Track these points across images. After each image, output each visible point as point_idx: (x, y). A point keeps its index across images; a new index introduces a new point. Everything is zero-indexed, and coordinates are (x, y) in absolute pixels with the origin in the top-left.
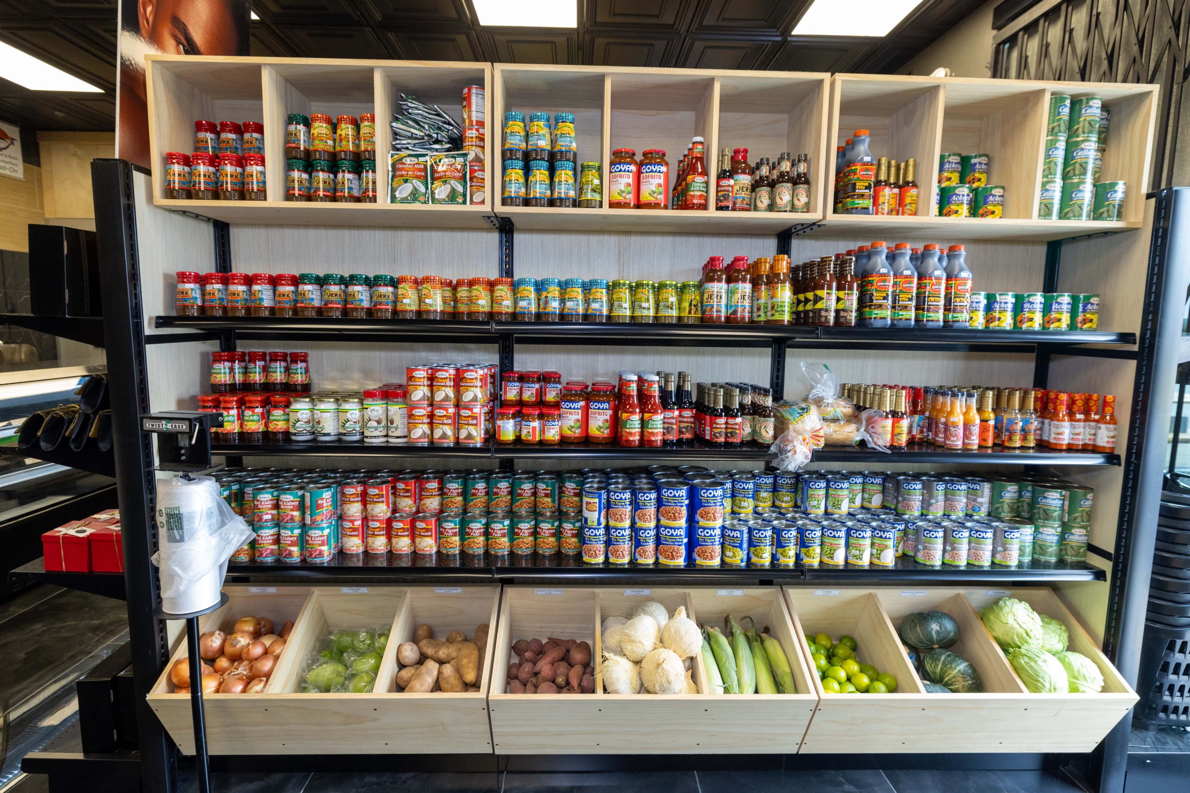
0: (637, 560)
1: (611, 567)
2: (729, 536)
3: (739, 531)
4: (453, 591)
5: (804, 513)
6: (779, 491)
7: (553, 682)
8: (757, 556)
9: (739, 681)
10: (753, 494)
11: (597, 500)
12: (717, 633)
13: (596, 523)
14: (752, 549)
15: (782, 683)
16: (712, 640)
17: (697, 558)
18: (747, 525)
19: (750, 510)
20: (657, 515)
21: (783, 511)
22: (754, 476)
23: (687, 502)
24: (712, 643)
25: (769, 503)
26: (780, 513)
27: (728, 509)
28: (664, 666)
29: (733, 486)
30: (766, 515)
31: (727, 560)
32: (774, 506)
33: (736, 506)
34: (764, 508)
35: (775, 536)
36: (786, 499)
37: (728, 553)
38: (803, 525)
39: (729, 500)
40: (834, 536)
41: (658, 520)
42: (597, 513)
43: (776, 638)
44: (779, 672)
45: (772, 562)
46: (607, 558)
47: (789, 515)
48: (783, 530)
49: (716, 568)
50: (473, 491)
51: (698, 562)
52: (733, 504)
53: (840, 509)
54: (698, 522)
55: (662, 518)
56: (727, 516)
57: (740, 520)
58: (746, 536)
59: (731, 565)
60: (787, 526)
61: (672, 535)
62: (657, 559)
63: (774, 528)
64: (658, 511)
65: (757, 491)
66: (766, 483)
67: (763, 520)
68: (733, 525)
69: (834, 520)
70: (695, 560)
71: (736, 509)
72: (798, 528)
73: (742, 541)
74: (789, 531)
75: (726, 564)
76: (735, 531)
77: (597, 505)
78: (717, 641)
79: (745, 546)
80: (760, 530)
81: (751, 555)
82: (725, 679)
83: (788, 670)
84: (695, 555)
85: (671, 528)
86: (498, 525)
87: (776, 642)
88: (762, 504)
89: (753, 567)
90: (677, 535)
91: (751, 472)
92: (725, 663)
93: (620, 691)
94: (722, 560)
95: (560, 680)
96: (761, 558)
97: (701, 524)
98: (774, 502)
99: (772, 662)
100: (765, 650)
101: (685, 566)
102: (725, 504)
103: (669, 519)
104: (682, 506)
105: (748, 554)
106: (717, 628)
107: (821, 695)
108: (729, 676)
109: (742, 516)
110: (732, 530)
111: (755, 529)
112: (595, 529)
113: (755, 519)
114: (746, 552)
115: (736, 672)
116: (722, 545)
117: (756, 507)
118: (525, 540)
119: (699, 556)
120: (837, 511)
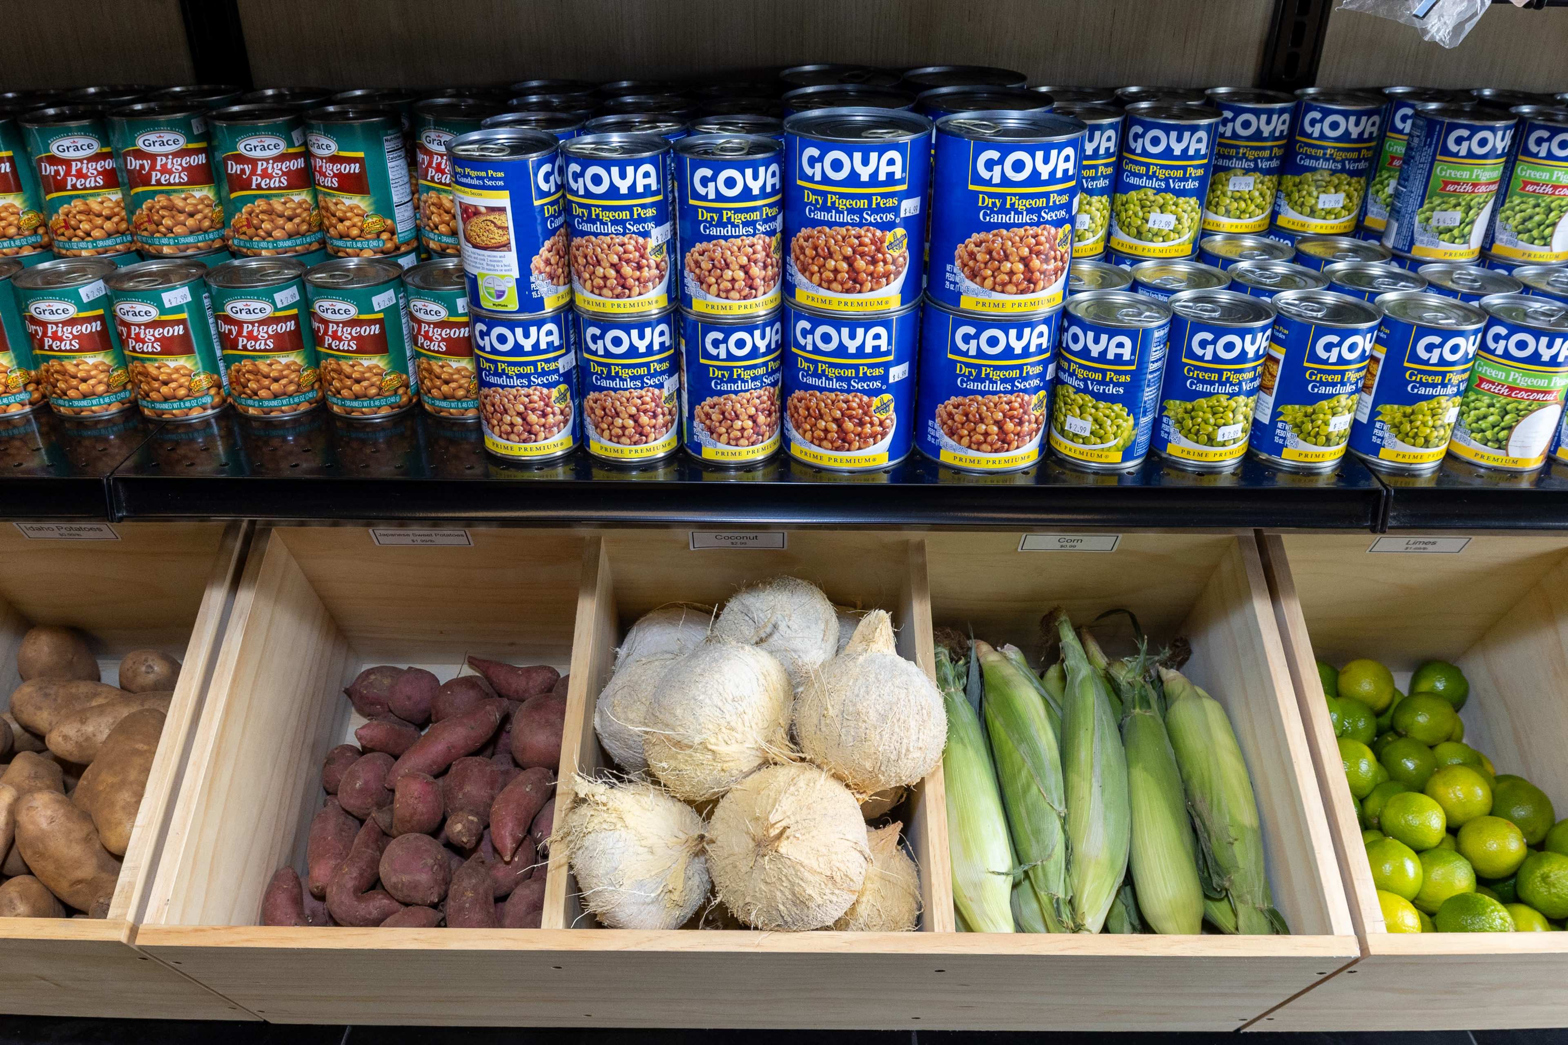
0: (698, 447)
1: (599, 476)
2: (1085, 353)
3: (1132, 334)
4: (85, 535)
5: (1397, 257)
6: (1302, 170)
7: (436, 831)
8: (1193, 434)
9: (1068, 848)
10: (1202, 180)
11: (503, 199)
12: (1008, 671)
13: (512, 302)
14: (1175, 407)
15: (1223, 859)
16: (991, 697)
17: (946, 440)
18: (1165, 308)
19: (1183, 243)
20: (784, 265)
21: (1310, 249)
22: (1213, 106)
23: (910, 207)
24: (990, 711)
25: (1257, 219)
26: (1299, 258)
27: (1092, 243)
28: (784, 847)
29: (1123, 145)
30: (1245, 265)
31: (1066, 447)
32: (1272, 228)
33: (1125, 226)
34: (1233, 237)
35: (1280, 353)
36: (1332, 200)
37: (1075, 423)
38: (1404, 304)
39: (1100, 203)
40: (1535, 359)
41: (788, 288)
42: (511, 258)
43: (1216, 693)
44: (1215, 822)
45: (1248, 460)
46: (580, 436)
47: (1340, 266)
48: (1322, 331)
49: (1021, 481)
50: (49, 170)
51: (946, 457)
52: (1115, 216)
53: (1546, 241)
54: (956, 297)
55: (800, 278)
56: (1085, 267)
57: (1135, 286)
58: (1157, 353)
59: (1077, 468)
60: (1338, 312)
61: (841, 350)
62: (785, 441)
63: (1281, 320)
64: (785, 248)
65: (1218, 169)
66: (1258, 135)
67: (1234, 286)
68: (1102, 306)
69: (1527, 289)
70: (937, 449)
71: (1123, 241)
72: (1386, 322)
73: (1137, 377)
74: (1345, 334)
75: (1062, 462)
76: (1112, 332)
77: (508, 220)
78: (1008, 706)
79: (1149, 394)
80: (1219, 332)
81: (1170, 428)
82: (1023, 846)
83: (1246, 817)
84: (938, 432)
85: (837, 322)
86: (139, 307)
87: (1212, 708)
88: (1227, 224)
89: (1172, 481)
90: (860, 352)
91: (1199, 93)
92: (1026, 789)
93: (622, 915)
94: (1047, 449)
95: (459, 827)
96: (1211, 441)
97: (967, 303)
98: (1274, 215)
99: (1195, 782)
100: (1172, 736)
101: (895, 473)
102: (1083, 221)
103: (827, 284)
104: (889, 226)
105: (1157, 424)
106: (1013, 652)
107: (1371, 940)
108: (1037, 832)
109: (1147, 271)
110: (1098, 330)
111: (1200, 326)
112: (511, 325)
113: (1196, 280)
114: (1146, 420)
115: (1065, 820)
116: (1053, 387)
117: (1205, 233)
118: (263, 366)
119: (952, 433)
120: (1538, 252)
